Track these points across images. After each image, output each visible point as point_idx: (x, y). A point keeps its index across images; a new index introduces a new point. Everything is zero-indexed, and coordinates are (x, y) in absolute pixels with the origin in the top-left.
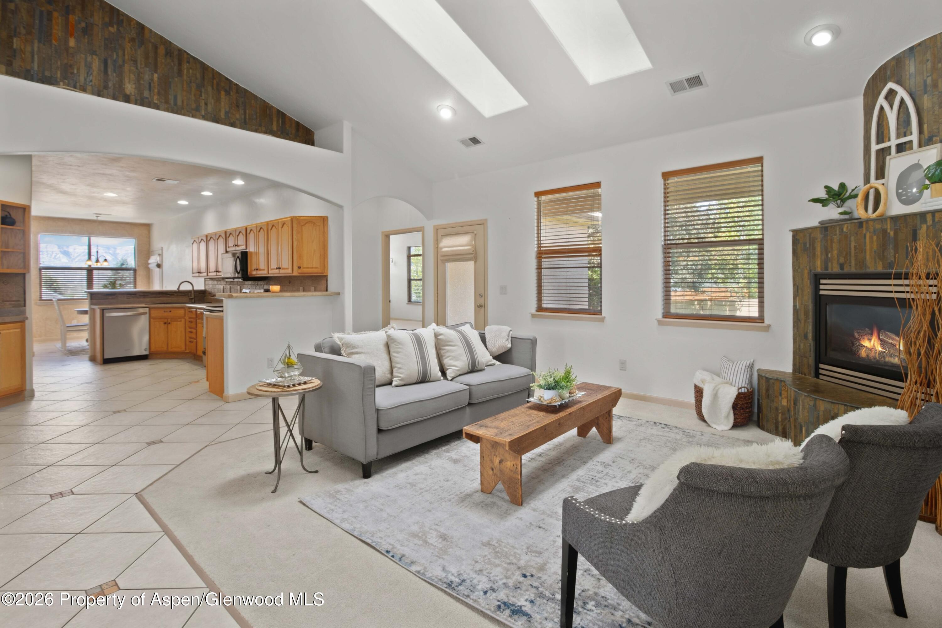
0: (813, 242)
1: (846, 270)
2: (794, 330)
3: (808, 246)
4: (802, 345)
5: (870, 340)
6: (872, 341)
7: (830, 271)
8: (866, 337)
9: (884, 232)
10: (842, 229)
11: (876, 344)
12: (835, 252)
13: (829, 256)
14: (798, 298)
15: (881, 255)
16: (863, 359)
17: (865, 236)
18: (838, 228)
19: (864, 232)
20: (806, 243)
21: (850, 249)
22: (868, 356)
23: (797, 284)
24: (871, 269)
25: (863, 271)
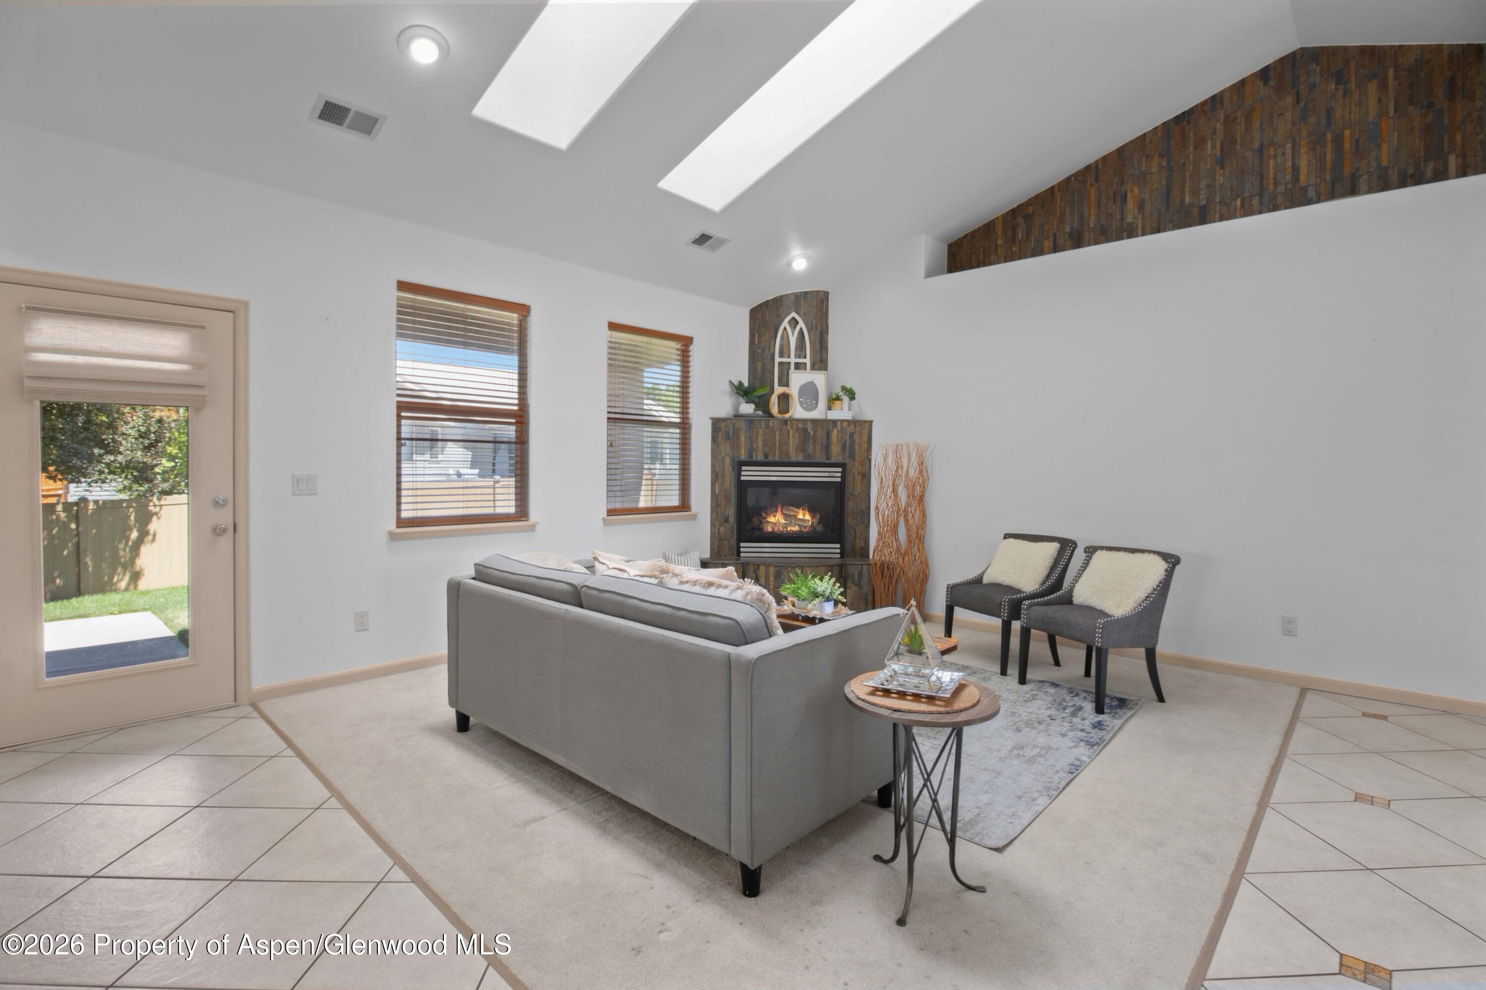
0: (736, 432)
1: (771, 458)
2: (711, 516)
3: (731, 435)
4: (722, 529)
5: (775, 516)
6: (777, 517)
7: (754, 459)
8: (771, 515)
9: (805, 431)
10: (768, 424)
11: (780, 519)
12: (760, 443)
13: (754, 446)
14: (717, 484)
15: (802, 447)
16: (770, 533)
17: (789, 432)
18: (763, 423)
19: (789, 428)
20: (729, 432)
21: (775, 442)
22: (773, 530)
23: (717, 470)
24: (793, 458)
25: (785, 460)
